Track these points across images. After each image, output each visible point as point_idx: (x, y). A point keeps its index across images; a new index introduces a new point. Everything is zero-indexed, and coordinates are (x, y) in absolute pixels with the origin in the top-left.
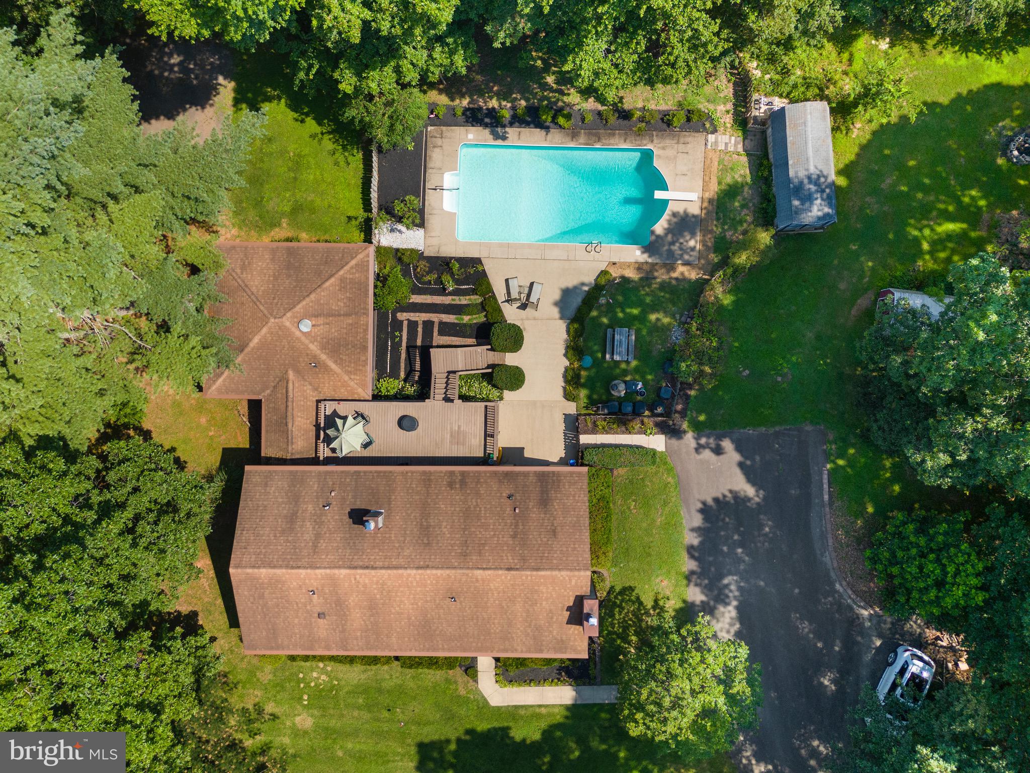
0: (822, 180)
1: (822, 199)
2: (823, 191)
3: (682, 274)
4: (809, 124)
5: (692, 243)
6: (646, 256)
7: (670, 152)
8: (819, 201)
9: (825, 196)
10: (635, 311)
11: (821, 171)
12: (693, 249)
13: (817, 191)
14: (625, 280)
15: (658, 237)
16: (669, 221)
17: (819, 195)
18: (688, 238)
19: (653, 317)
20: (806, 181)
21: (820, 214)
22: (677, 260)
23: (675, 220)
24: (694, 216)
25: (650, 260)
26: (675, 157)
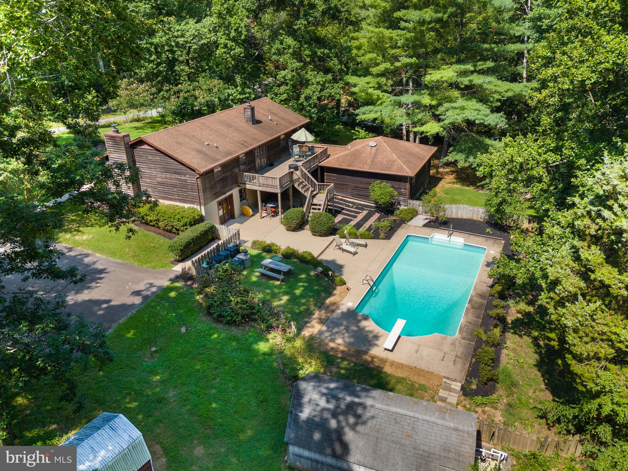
0: (352, 420)
1: (324, 409)
2: (335, 414)
3: (313, 327)
4: (440, 422)
5: (339, 341)
6: (345, 310)
7: (447, 347)
8: (323, 403)
9: (327, 415)
10: (298, 292)
11: (364, 423)
12: (333, 340)
13: (337, 407)
14: (330, 294)
15: (360, 321)
16: (371, 332)
17: (331, 406)
18: (347, 340)
19: (285, 298)
20: (356, 400)
21: (306, 399)
22: (328, 327)
23: (371, 335)
24: (369, 350)
25: (339, 311)
26: (440, 350)
